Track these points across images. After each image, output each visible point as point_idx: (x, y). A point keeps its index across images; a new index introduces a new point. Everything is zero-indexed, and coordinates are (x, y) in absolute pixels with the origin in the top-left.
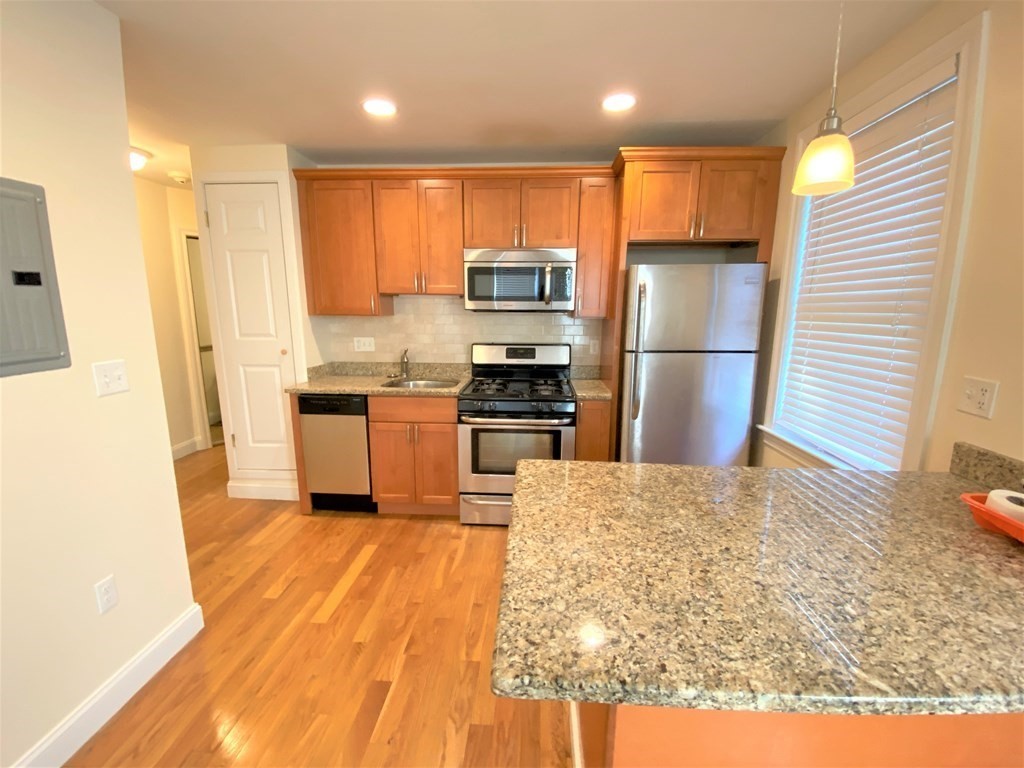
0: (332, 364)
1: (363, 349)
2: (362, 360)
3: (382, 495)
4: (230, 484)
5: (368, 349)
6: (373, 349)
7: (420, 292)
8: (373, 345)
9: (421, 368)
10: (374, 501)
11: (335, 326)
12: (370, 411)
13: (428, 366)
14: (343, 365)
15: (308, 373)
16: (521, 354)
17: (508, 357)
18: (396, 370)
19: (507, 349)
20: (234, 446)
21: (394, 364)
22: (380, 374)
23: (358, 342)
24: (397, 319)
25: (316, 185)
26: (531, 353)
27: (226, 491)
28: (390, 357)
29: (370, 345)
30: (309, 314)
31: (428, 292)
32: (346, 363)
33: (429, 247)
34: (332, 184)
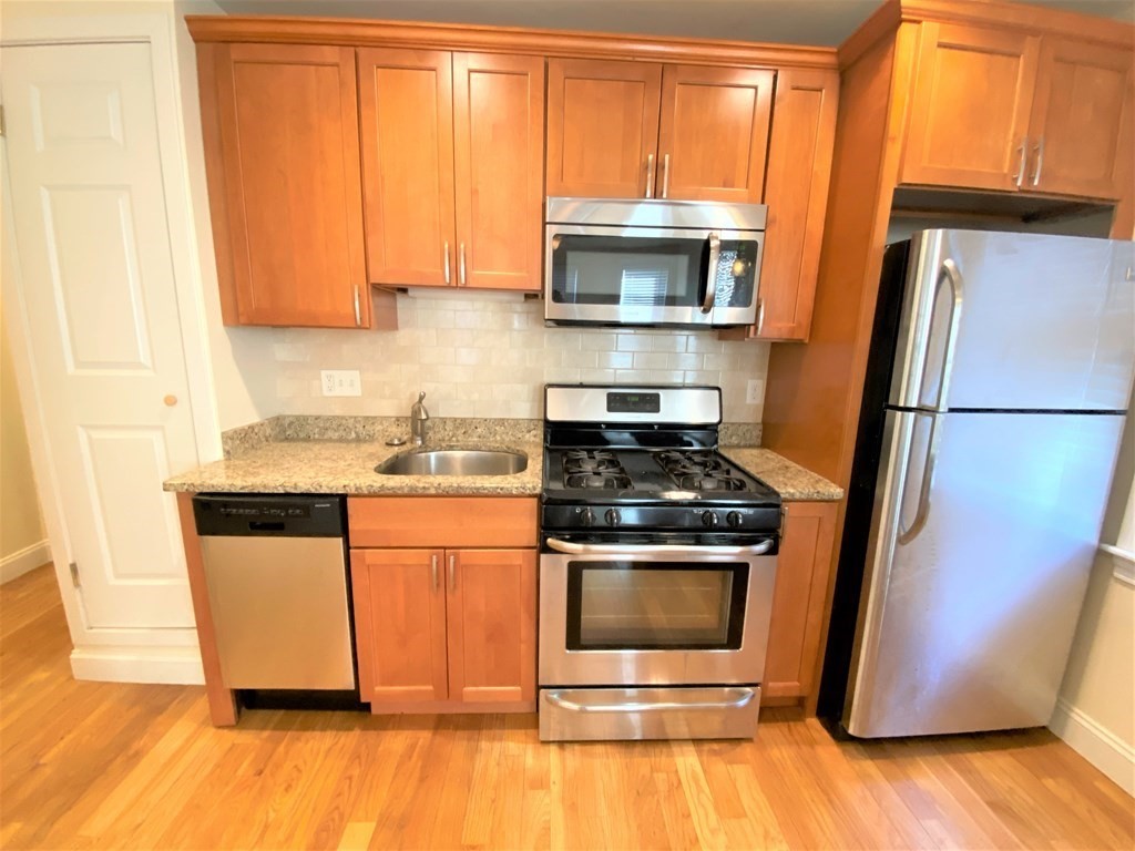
0: (278, 419)
1: (338, 392)
2: (338, 412)
3: (378, 689)
4: (75, 655)
5: (347, 391)
6: (358, 392)
7: (454, 287)
8: (358, 384)
9: (449, 426)
10: (363, 700)
11: (283, 349)
12: (352, 525)
13: (462, 424)
14: (302, 420)
15: (225, 443)
16: (634, 403)
17: (610, 409)
18: (403, 432)
19: (609, 395)
20: (77, 585)
21: (398, 419)
22: (371, 439)
23: (330, 377)
24: (403, 336)
25: (236, 52)
26: (652, 403)
27: (69, 667)
28: (390, 407)
29: (352, 385)
30: (226, 323)
31: (470, 285)
32: (306, 418)
33: (474, 192)
34: (271, 52)
